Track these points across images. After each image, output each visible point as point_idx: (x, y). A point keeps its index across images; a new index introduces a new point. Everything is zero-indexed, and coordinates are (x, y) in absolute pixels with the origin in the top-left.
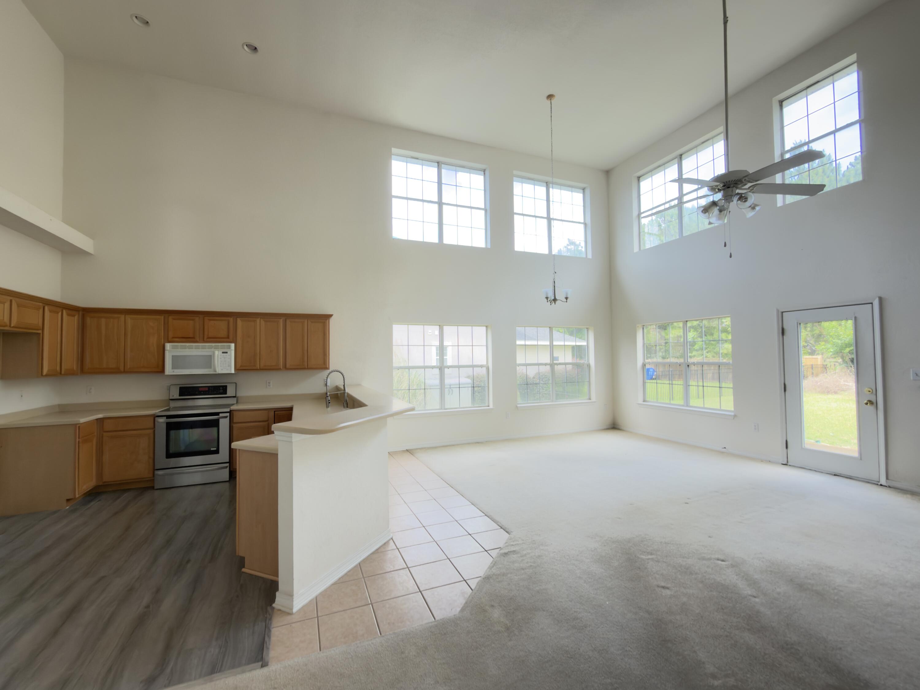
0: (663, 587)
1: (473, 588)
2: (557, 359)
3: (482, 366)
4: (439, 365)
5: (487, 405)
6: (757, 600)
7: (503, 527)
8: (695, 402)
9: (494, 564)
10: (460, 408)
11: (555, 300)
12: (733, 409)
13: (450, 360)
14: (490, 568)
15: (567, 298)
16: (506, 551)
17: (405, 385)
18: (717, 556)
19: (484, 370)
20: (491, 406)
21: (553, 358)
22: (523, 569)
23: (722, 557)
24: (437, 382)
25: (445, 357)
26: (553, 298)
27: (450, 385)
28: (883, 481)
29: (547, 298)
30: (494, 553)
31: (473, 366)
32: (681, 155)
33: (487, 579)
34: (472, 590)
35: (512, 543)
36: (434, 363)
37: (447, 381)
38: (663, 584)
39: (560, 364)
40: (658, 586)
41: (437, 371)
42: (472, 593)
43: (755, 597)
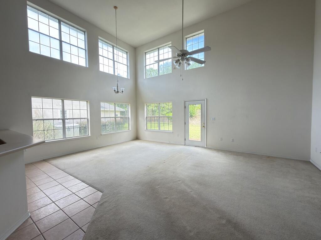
0: (166, 198)
1: (85, 231)
2: (117, 115)
3: (85, 118)
4: (62, 118)
5: (88, 135)
6: (192, 193)
7: (99, 190)
8: (162, 129)
9: (96, 211)
10: (74, 137)
11: (118, 92)
12: (172, 130)
13: (68, 116)
14: (94, 215)
15: (122, 92)
16: (102, 202)
17: (42, 128)
18: (177, 180)
19: (86, 120)
20: (90, 135)
21: (116, 115)
22: (111, 210)
23: (179, 180)
24: (61, 126)
25: (65, 115)
26: (117, 91)
27: (69, 127)
28: (205, 147)
29: (115, 91)
30: (95, 206)
31: (81, 119)
32: (159, 48)
33: (93, 222)
34: (85, 232)
35: (104, 197)
36: (60, 117)
37: (67, 125)
38: (165, 197)
39: (118, 117)
40: (164, 198)
41: (61, 121)
42: (85, 234)
43: (191, 192)
